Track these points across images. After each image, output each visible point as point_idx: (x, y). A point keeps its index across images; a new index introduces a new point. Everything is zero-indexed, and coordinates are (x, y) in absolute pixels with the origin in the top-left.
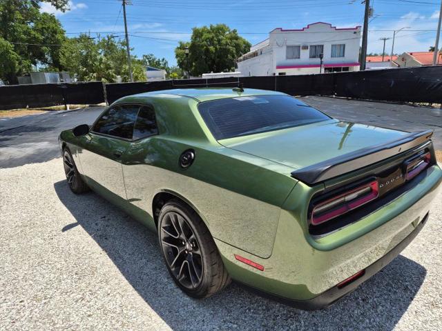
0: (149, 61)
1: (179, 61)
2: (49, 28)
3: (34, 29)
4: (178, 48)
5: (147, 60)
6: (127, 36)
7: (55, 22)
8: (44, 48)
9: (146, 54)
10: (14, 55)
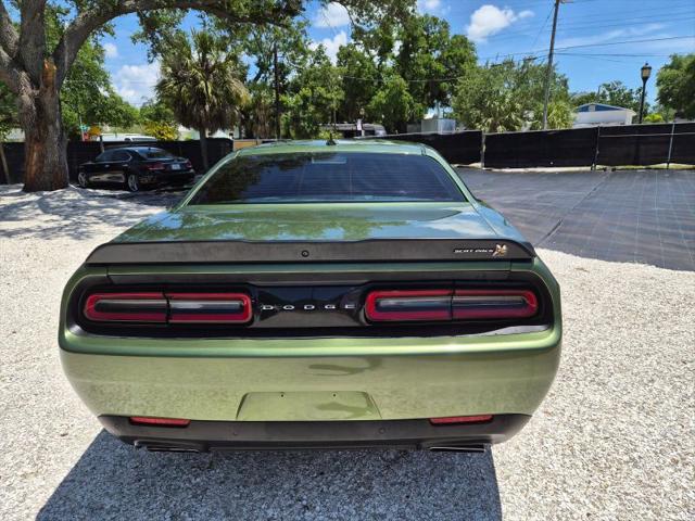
0: (611, 95)
1: (661, 92)
2: (455, 55)
3: (439, 60)
4: (666, 67)
5: (608, 93)
6: (551, 55)
7: (466, 47)
8: (444, 84)
9: (608, 83)
10: (407, 97)
